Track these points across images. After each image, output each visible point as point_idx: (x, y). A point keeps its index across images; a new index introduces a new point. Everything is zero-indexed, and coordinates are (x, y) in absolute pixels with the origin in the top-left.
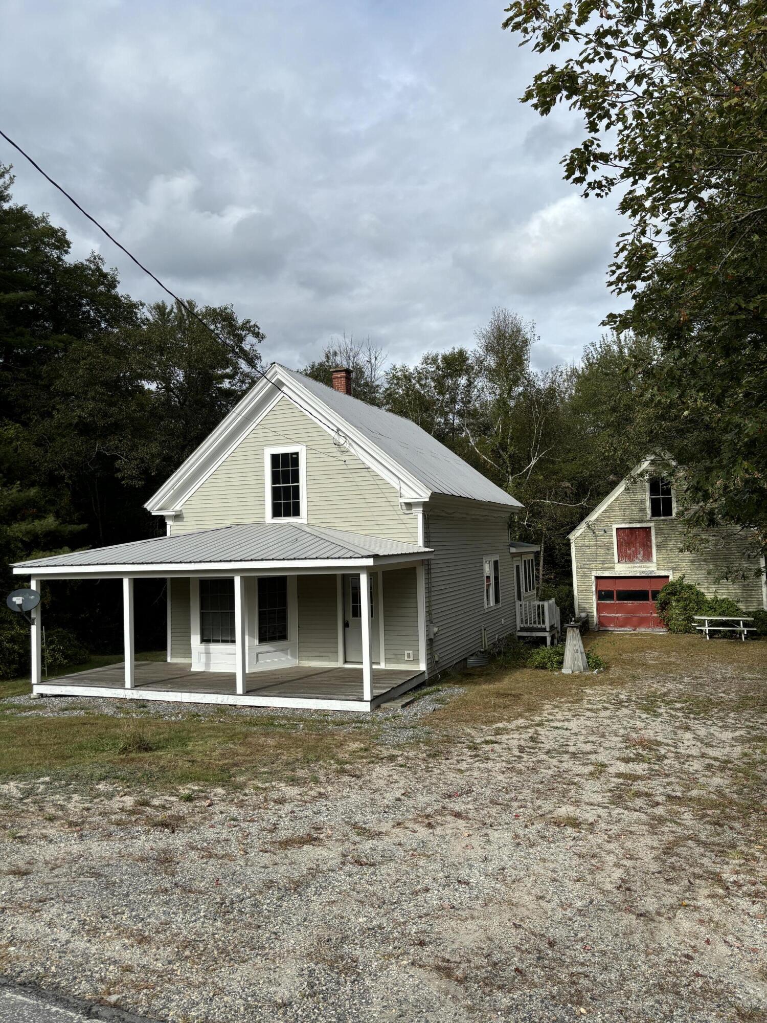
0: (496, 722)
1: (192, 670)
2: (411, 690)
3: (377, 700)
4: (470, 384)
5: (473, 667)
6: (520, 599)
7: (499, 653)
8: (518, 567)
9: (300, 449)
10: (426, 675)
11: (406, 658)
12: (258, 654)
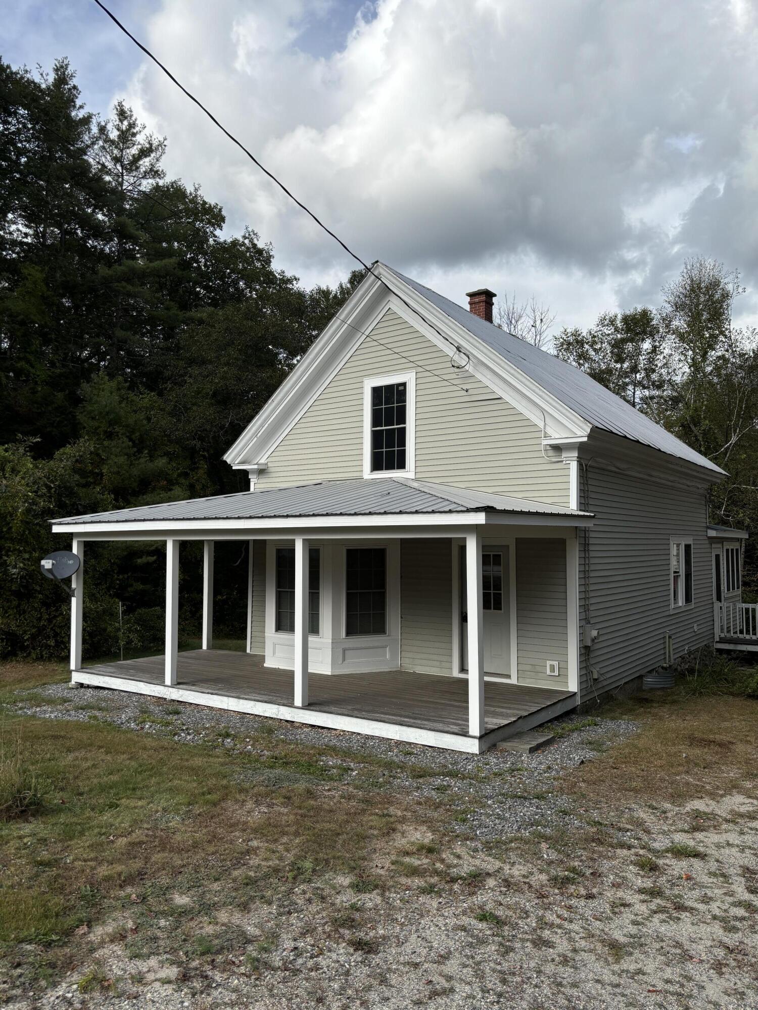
0: (692, 797)
1: (265, 665)
2: (550, 721)
3: (492, 736)
4: (654, 349)
5: (652, 689)
6: (719, 599)
7: (691, 671)
8: (717, 557)
9: (408, 378)
10: (578, 698)
11: (548, 672)
12: (344, 650)
